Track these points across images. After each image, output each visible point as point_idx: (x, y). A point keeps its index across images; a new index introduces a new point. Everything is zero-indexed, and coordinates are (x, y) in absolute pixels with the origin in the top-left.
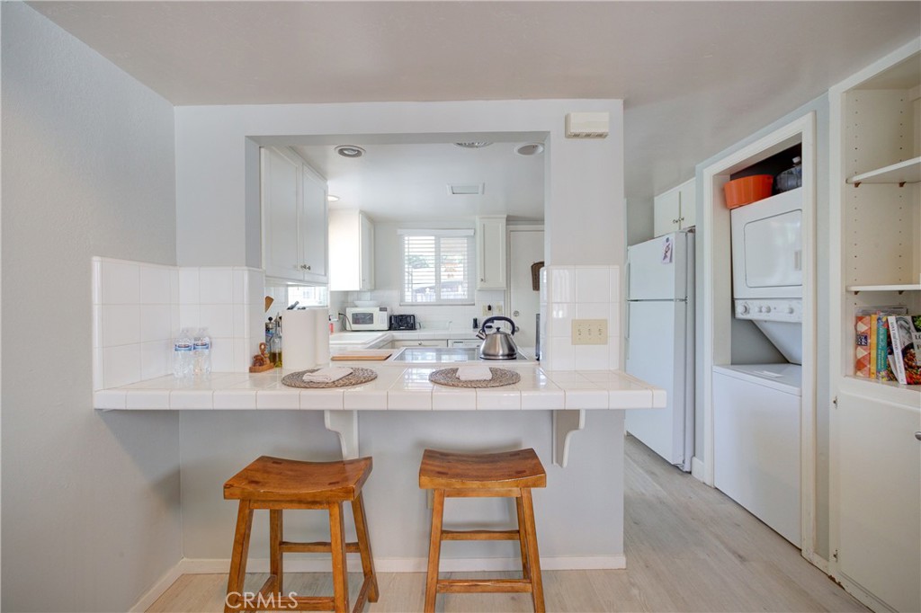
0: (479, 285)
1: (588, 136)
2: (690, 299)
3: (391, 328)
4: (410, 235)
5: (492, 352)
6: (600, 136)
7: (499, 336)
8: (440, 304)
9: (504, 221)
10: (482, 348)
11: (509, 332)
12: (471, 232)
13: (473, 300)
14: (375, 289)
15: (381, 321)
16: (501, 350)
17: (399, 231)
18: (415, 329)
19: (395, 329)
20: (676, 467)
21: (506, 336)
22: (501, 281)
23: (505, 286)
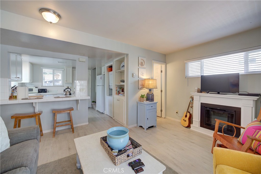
0: (65, 82)
1: (82, 62)
2: (104, 86)
3: (39, 92)
4: (45, 69)
5: (66, 94)
6: (84, 62)
7: (68, 91)
8: (54, 86)
9: (72, 68)
10: (64, 94)
11: (70, 91)
12: (63, 70)
13: (64, 85)
14: (33, 82)
15: (36, 90)
16: (68, 94)
17: (41, 68)
18: (47, 92)
19: (40, 93)
20: (102, 113)
21: (69, 91)
22: (71, 81)
23: (72, 82)
